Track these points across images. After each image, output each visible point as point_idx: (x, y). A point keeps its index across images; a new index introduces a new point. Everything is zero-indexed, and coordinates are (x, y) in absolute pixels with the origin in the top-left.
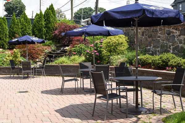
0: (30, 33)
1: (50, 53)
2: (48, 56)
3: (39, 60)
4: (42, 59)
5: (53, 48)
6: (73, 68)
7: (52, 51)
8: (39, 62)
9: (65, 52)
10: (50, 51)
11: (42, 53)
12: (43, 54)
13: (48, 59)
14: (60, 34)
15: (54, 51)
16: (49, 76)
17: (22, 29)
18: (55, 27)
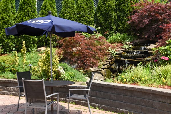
0: (91, 21)
1: (120, 55)
2: (116, 61)
3: (97, 70)
4: (103, 67)
5: (126, 47)
6: (160, 100)
7: (124, 51)
8: (96, 74)
9: (147, 53)
10: (120, 52)
11: (105, 56)
12: (105, 58)
13: (115, 67)
14: (141, 21)
15: (128, 52)
16: (105, 109)
17: (78, 14)
18: (133, 9)
